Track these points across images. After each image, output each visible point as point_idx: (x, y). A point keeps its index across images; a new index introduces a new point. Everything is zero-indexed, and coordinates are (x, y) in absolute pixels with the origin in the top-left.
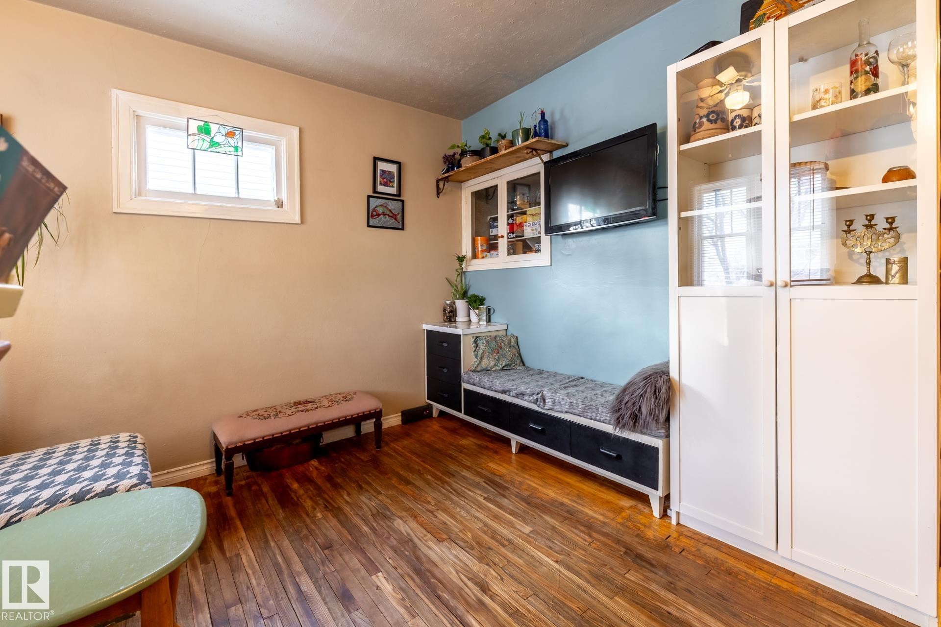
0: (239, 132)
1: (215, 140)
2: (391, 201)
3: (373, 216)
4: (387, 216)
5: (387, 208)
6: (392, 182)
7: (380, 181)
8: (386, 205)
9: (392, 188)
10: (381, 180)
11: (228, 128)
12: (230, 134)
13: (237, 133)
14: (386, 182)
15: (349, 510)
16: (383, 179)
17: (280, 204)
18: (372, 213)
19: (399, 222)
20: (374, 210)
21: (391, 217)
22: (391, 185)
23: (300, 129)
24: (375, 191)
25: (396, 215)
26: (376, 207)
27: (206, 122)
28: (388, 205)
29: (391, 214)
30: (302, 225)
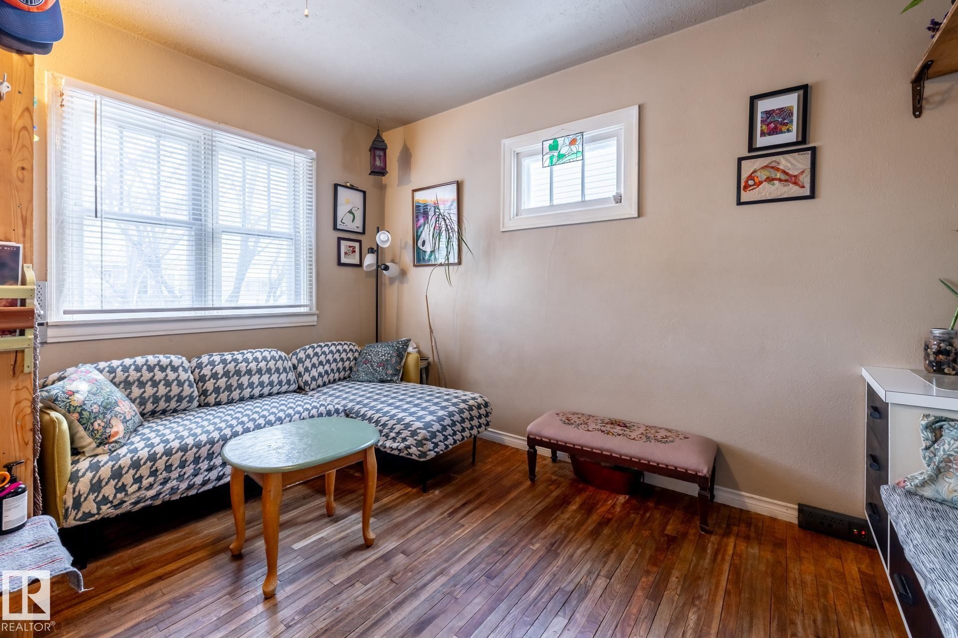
0: (579, 137)
1: (561, 153)
2: (786, 156)
3: (746, 187)
4: (776, 182)
5: (778, 169)
6: (786, 124)
7: (762, 130)
8: (774, 164)
9: (787, 134)
10: (764, 127)
11: (571, 137)
12: (573, 142)
13: (578, 138)
14: (776, 128)
15: (559, 563)
16: (768, 125)
17: (618, 199)
18: (747, 182)
19: (803, 187)
20: (750, 177)
21: (786, 181)
22: (784, 128)
23: (639, 107)
24: (751, 148)
25: (795, 176)
26: (755, 172)
27: (555, 139)
28: (778, 163)
29: (783, 177)
30: (641, 219)
